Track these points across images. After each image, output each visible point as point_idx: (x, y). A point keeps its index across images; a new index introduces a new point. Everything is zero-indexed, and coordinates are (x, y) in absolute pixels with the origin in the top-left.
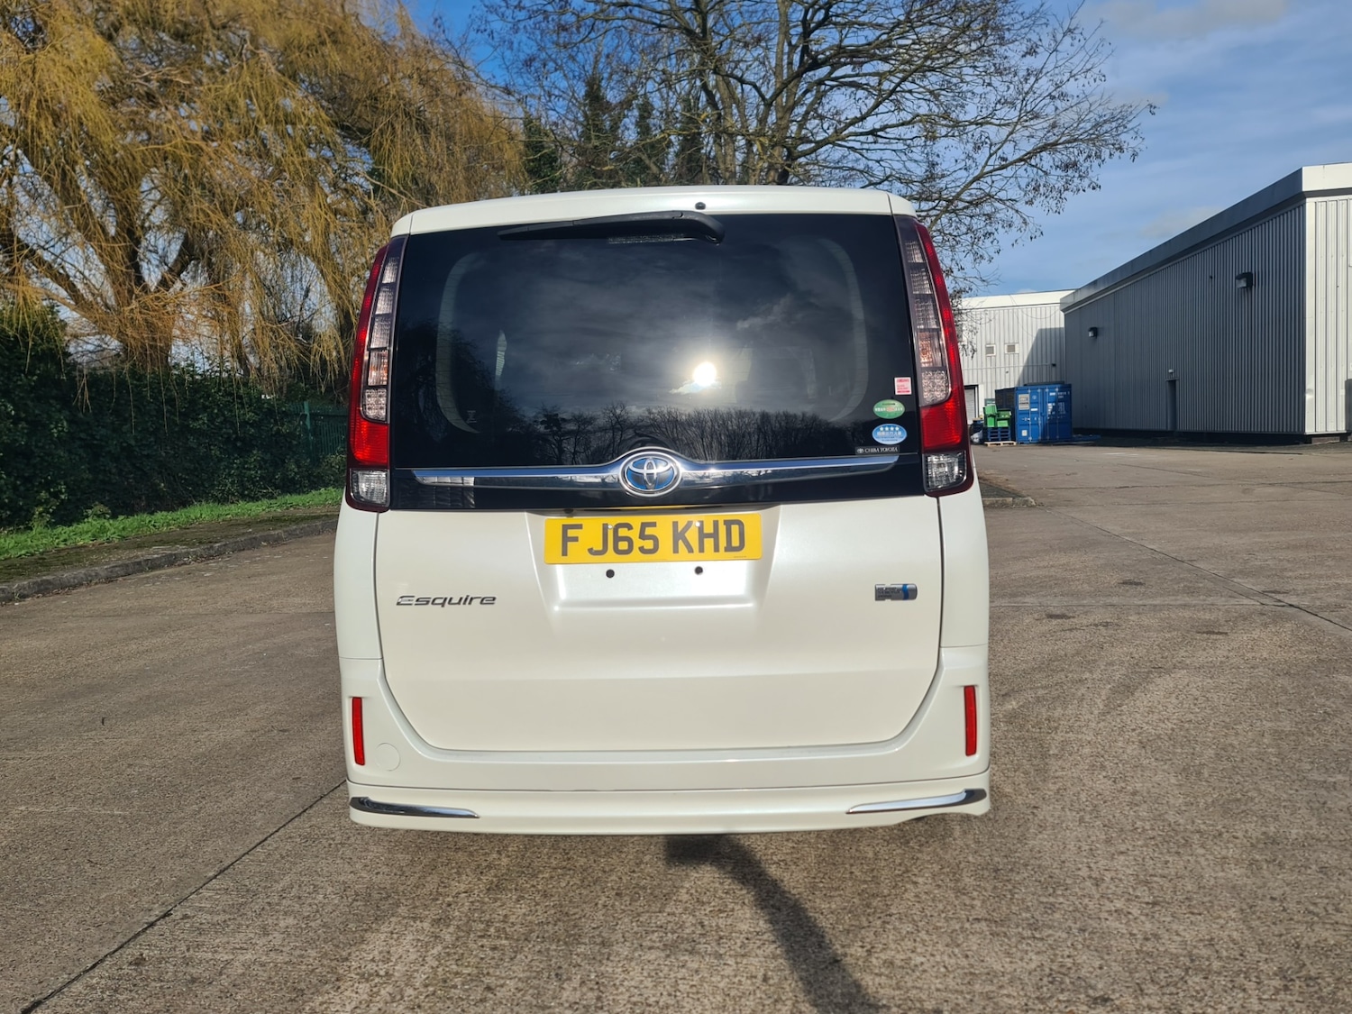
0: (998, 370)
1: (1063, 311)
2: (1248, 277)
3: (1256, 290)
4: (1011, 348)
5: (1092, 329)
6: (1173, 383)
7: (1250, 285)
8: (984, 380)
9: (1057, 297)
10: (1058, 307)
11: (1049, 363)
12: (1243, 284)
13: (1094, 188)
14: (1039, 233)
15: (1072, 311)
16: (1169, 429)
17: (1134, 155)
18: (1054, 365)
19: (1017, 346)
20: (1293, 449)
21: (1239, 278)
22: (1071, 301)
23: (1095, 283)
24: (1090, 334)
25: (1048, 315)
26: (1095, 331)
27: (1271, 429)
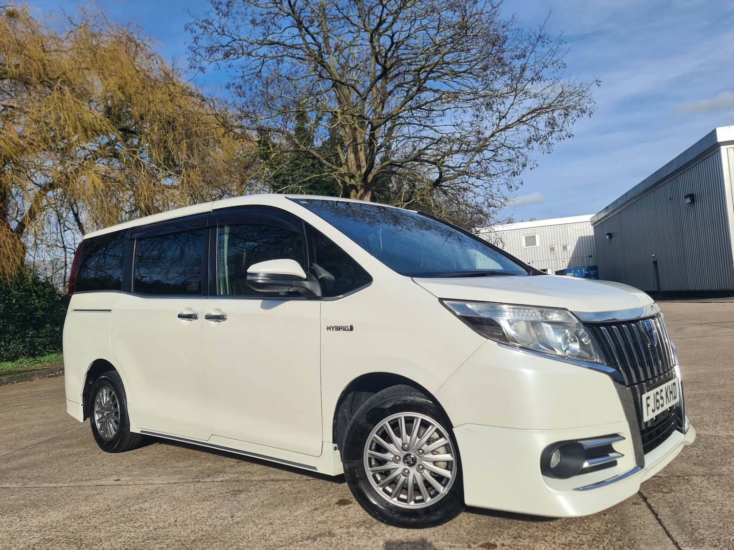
0: (558, 260)
1: (592, 225)
2: (692, 197)
3: (697, 204)
4: (565, 248)
5: (608, 234)
6: (655, 263)
7: (693, 201)
8: (551, 266)
9: (588, 218)
10: (590, 223)
11: (587, 255)
12: (688, 201)
13: (569, 137)
14: (535, 166)
15: (598, 225)
16: (656, 290)
17: (591, 113)
18: (591, 256)
19: (568, 246)
20: (728, 299)
21: (686, 197)
22: (596, 219)
23: (607, 208)
24: (608, 237)
25: (585, 228)
26: (610, 235)
27: (715, 287)
